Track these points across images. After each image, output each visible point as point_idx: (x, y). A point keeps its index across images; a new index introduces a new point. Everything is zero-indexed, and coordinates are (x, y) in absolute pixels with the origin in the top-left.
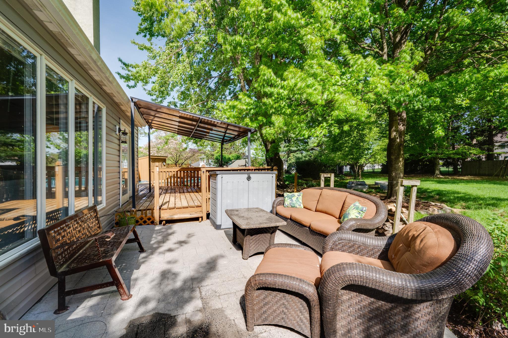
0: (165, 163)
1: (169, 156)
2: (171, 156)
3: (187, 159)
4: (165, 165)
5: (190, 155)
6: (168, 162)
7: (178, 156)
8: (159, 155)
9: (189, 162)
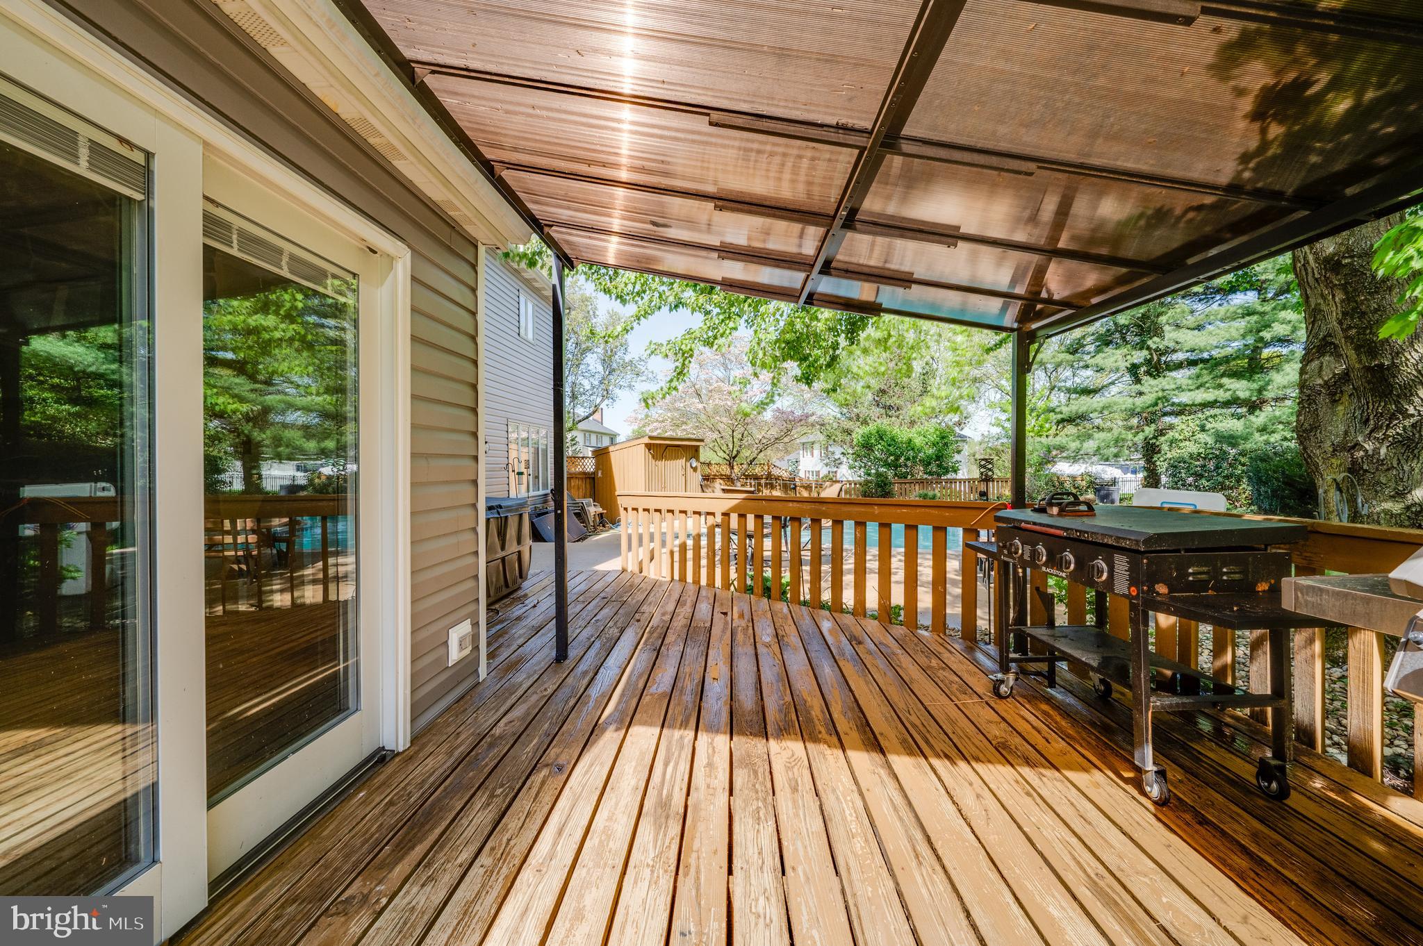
0: (698, 459)
1: (710, 436)
2: (716, 435)
3: (766, 447)
4: (695, 469)
5: (774, 432)
6: (705, 455)
7: (737, 435)
8: (680, 434)
9: (772, 455)
